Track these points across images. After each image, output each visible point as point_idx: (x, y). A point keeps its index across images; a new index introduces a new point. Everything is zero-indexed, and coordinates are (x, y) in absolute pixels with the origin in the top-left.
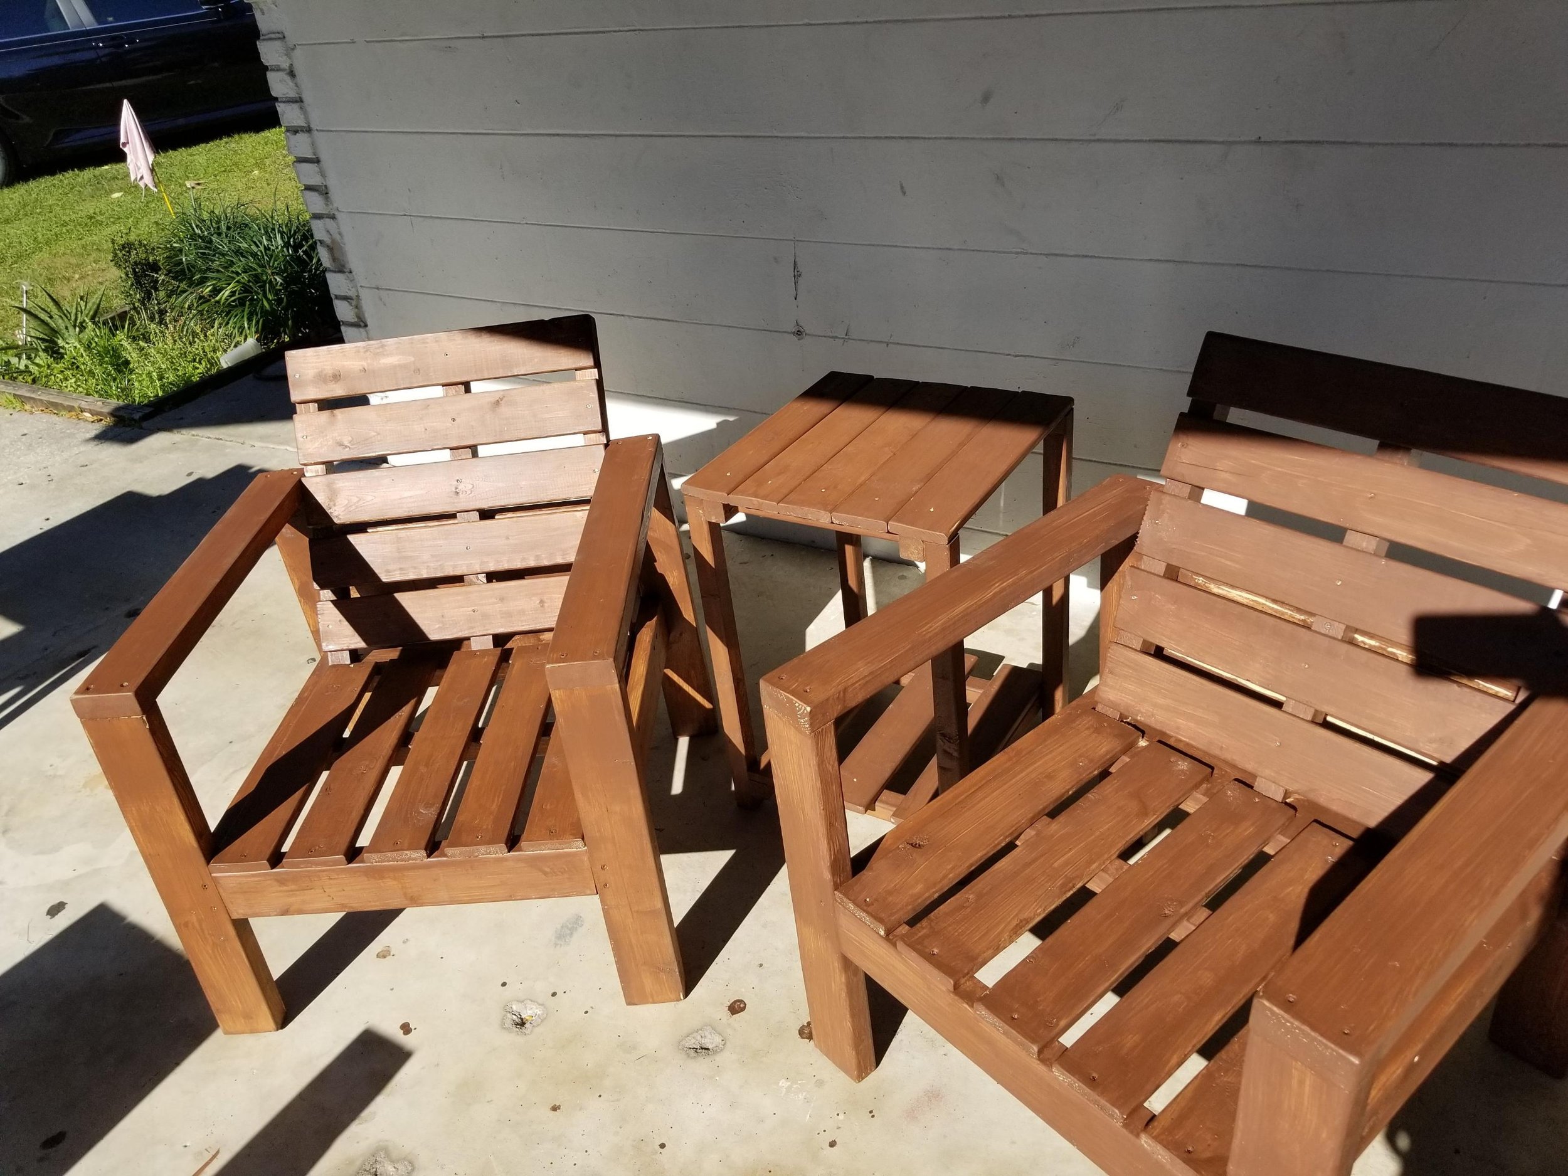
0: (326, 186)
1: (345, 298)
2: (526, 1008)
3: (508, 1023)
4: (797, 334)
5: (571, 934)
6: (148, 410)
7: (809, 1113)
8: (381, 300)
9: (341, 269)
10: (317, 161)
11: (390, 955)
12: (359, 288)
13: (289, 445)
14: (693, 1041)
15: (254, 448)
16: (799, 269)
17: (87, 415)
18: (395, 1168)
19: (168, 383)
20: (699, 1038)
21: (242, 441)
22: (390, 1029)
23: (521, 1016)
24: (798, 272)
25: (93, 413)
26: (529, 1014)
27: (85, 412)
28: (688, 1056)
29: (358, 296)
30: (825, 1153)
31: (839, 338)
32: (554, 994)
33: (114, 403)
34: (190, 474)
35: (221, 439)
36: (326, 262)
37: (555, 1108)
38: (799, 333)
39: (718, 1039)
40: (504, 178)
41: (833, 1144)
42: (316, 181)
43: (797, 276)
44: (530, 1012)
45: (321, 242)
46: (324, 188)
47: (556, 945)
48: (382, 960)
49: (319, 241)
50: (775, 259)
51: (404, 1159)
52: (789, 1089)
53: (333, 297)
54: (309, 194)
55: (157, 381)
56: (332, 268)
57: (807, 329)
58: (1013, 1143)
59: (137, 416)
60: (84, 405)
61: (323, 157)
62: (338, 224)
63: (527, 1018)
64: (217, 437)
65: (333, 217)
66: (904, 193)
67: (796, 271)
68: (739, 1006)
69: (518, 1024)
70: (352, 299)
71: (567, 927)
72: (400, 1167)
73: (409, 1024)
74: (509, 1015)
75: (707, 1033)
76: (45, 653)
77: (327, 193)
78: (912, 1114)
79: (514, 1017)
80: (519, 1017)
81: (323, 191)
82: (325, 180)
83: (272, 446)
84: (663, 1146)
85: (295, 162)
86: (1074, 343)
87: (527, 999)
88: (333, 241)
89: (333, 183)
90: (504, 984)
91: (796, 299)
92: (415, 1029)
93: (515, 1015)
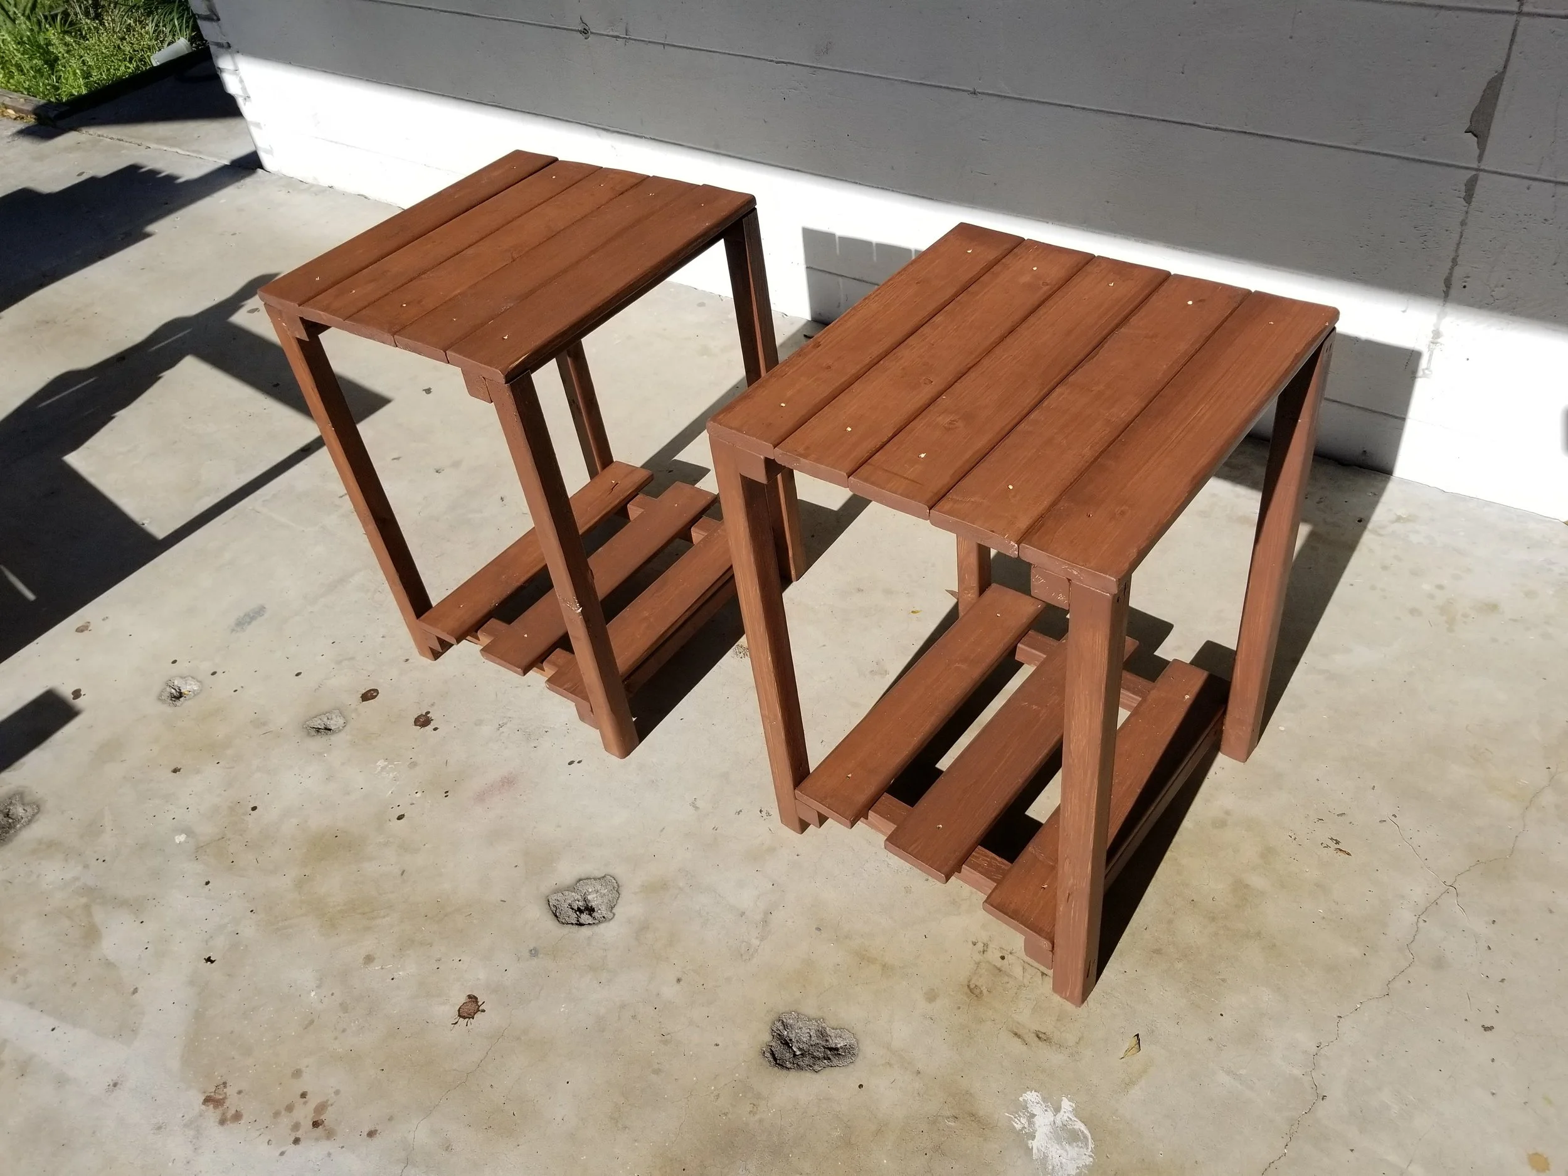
2: (186, 683)
3: (166, 695)
4: (583, 32)
5: (249, 623)
6: (63, 109)
7: (392, 789)
11: (87, 630)
13: (180, 148)
14: (319, 722)
15: (149, 149)
17: (11, 112)
18: (24, 810)
19: (93, 81)
20: (325, 719)
21: (139, 142)
22: (66, 691)
23: (180, 690)
25: (16, 110)
26: (188, 689)
27: (10, 109)
28: (309, 734)
30: (391, 824)
31: (621, 38)
32: (214, 673)
33: (40, 101)
34: (80, 175)
35: (122, 140)
37: (175, 771)
38: (585, 32)
39: (341, 721)
41: (400, 818)
44: (189, 688)
47: (233, 630)
48: (80, 634)
51: (34, 803)
52: (383, 768)
55: (81, 79)
58: (559, 826)
59: (52, 114)
60: (7, 101)
63: (186, 693)
64: (119, 138)
68: (372, 695)
69: (175, 697)
71: (249, 615)
72: (29, 810)
73: (81, 690)
74: (168, 689)
75: (334, 716)
78: (481, 797)
79: (173, 691)
80: (178, 690)
83: (165, 148)
84: (254, 809)
87: (189, 676)
90: (174, 662)
92: (84, 695)
93: (175, 689)
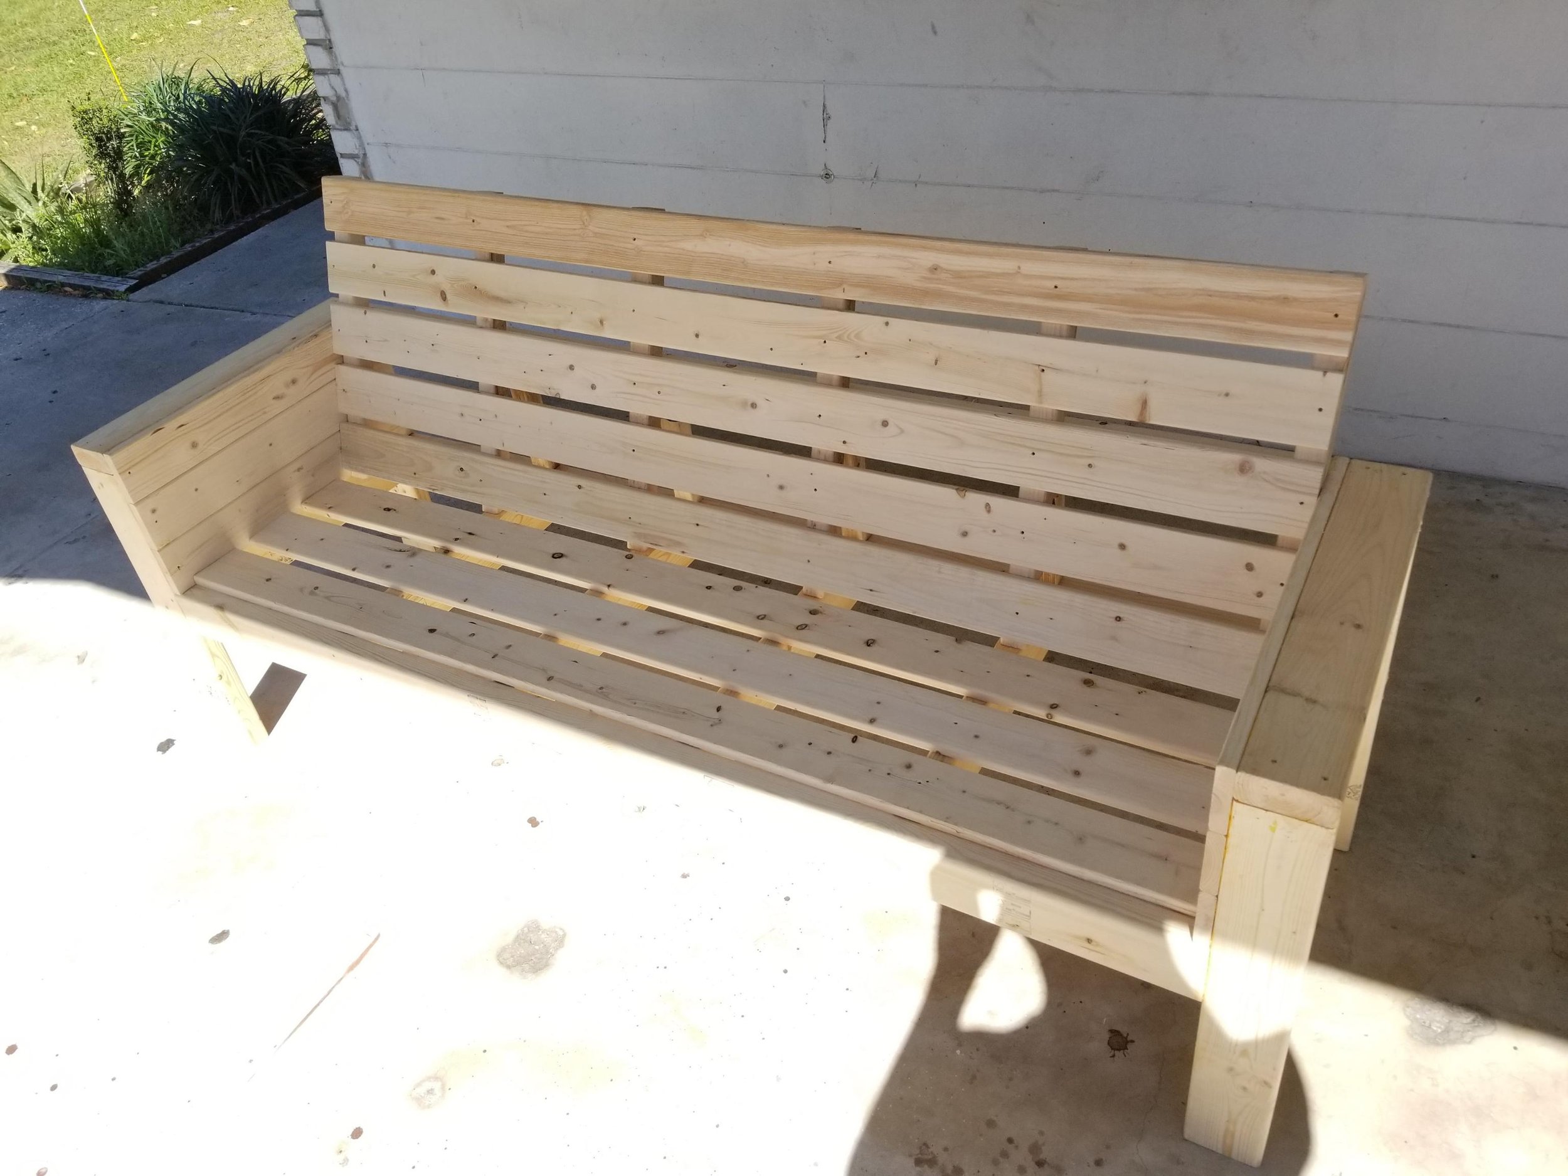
0: (330, 40)
1: (352, 157)
4: (825, 177)
6: (132, 282)
8: (390, 158)
9: (346, 125)
10: (320, 14)
12: (366, 146)
16: (829, 112)
17: (68, 289)
24: (827, 114)
27: (66, 286)
29: (365, 155)
31: (868, 180)
34: (194, 344)
35: (217, 308)
36: (331, 120)
38: (827, 176)
40: (522, 28)
42: (320, 35)
43: (826, 119)
45: (325, 98)
46: (328, 42)
49: (323, 97)
50: (804, 102)
53: (339, 156)
54: (310, 48)
56: (337, 127)
57: (834, 170)
59: (122, 288)
61: (326, 12)
62: (342, 79)
64: (213, 306)
65: (338, 72)
66: (935, 33)
67: (825, 114)
70: (358, 158)
73: (535, 819)
76: (89, 519)
77: (331, 48)
81: (327, 45)
82: (329, 35)
83: (274, 313)
85: (296, 15)
86: (1099, 177)
88: (339, 98)
89: (336, 37)
91: (824, 142)
